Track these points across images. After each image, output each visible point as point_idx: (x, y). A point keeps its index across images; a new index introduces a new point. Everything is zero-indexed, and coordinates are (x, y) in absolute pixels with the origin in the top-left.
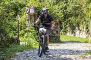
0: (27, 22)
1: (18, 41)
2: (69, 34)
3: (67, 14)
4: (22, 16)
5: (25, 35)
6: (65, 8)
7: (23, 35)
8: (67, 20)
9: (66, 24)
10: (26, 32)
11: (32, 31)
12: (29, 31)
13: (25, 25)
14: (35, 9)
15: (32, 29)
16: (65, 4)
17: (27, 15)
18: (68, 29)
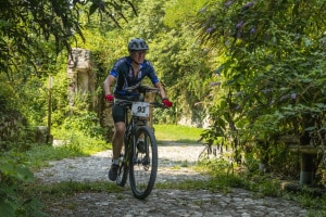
0: (69, 91)
1: (48, 137)
2: (185, 121)
3: (178, 67)
4: (59, 74)
5: (66, 122)
6: (176, 49)
7: (60, 123)
8: (180, 82)
9: (178, 92)
10: (66, 114)
11: (82, 113)
12: (75, 114)
13: (65, 97)
14: (91, 58)
15: (82, 108)
16: (176, 39)
17: (70, 71)
18: (182, 106)
